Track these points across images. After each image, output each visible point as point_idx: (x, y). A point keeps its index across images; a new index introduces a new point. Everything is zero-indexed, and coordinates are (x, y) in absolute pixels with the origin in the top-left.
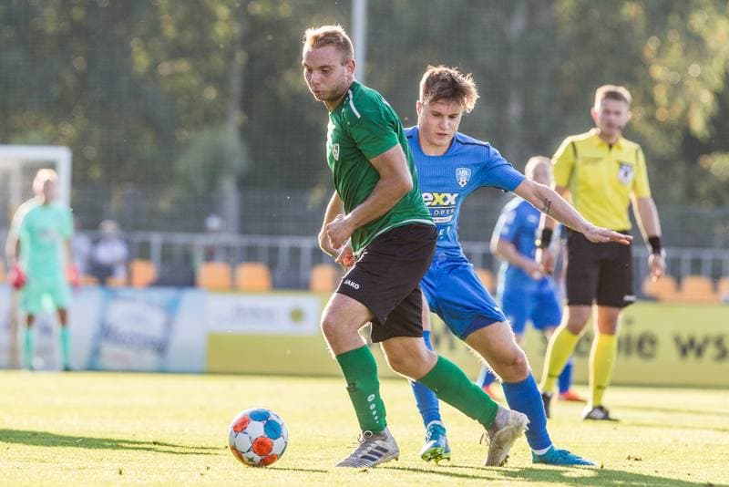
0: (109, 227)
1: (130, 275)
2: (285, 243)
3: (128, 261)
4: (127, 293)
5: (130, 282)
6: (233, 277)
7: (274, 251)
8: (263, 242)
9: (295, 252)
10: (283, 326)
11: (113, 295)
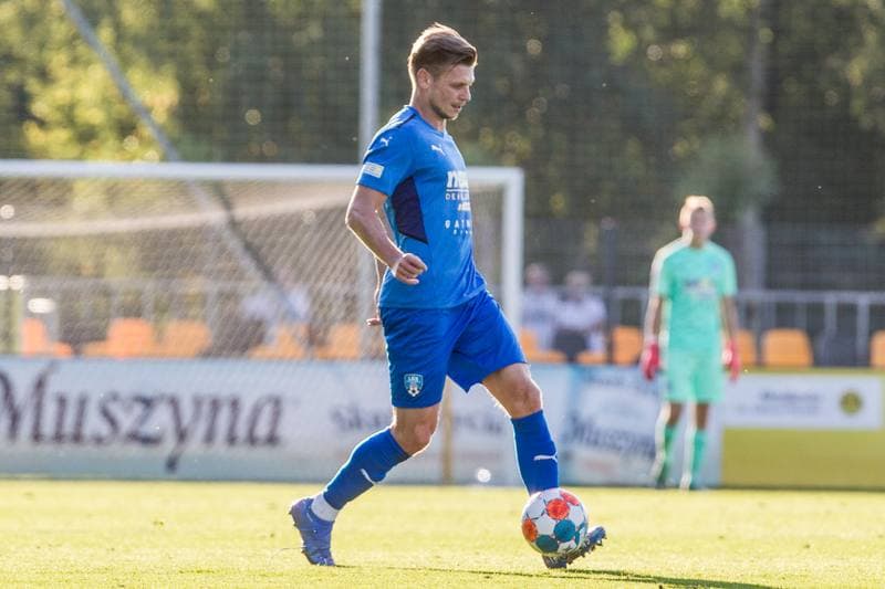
0: (578, 279)
1: (610, 347)
2: (831, 299)
3: (607, 327)
4: (608, 373)
5: (610, 360)
6: (759, 348)
7: (816, 310)
8: (801, 297)
9: (847, 311)
10: (832, 418)
11: (588, 377)
